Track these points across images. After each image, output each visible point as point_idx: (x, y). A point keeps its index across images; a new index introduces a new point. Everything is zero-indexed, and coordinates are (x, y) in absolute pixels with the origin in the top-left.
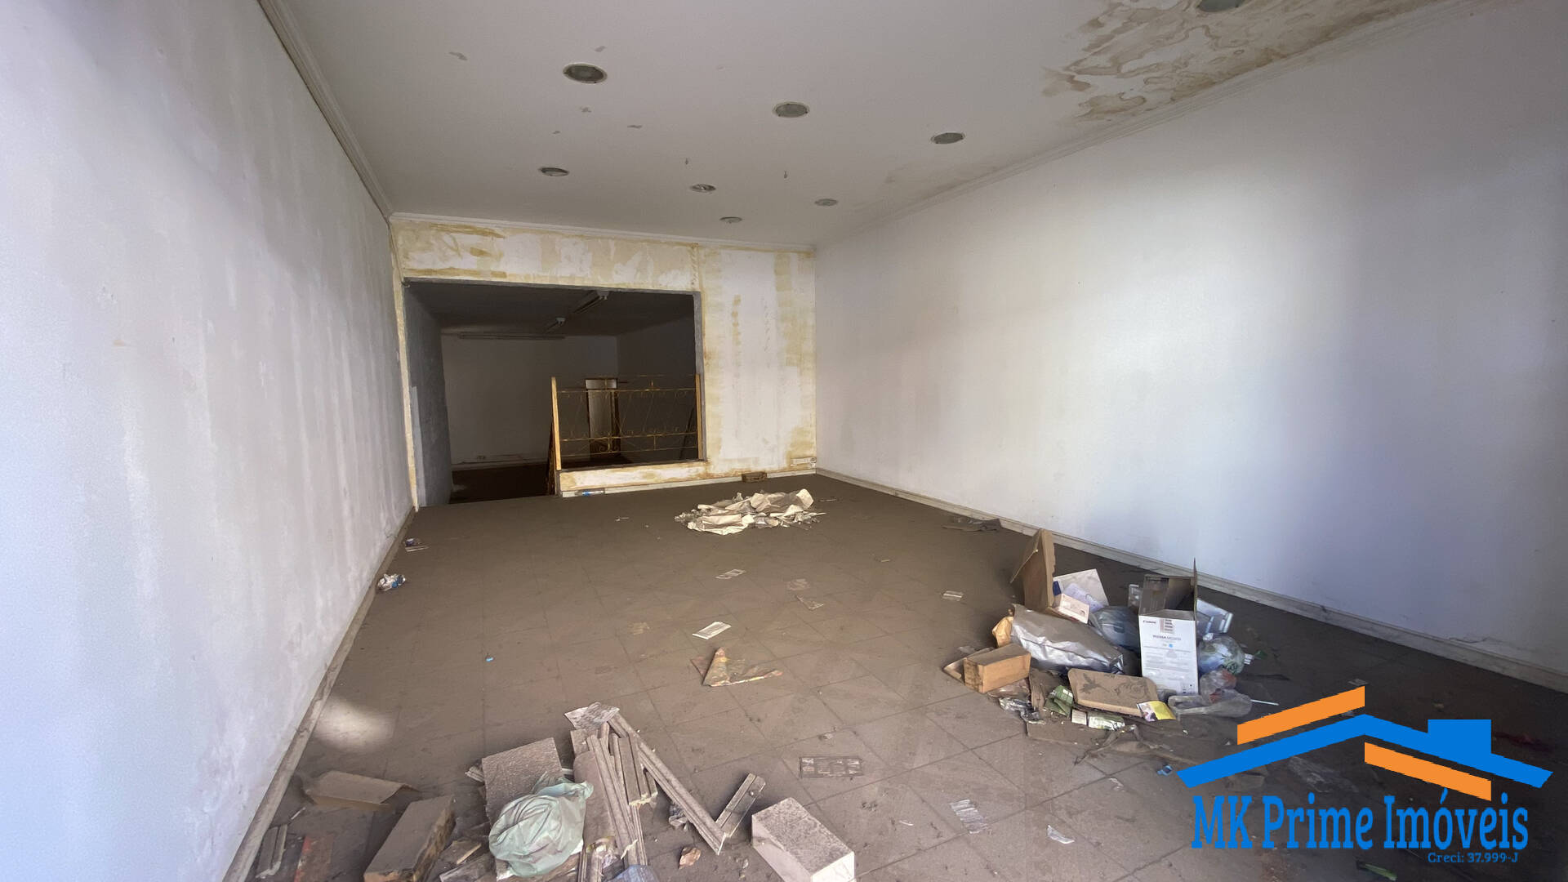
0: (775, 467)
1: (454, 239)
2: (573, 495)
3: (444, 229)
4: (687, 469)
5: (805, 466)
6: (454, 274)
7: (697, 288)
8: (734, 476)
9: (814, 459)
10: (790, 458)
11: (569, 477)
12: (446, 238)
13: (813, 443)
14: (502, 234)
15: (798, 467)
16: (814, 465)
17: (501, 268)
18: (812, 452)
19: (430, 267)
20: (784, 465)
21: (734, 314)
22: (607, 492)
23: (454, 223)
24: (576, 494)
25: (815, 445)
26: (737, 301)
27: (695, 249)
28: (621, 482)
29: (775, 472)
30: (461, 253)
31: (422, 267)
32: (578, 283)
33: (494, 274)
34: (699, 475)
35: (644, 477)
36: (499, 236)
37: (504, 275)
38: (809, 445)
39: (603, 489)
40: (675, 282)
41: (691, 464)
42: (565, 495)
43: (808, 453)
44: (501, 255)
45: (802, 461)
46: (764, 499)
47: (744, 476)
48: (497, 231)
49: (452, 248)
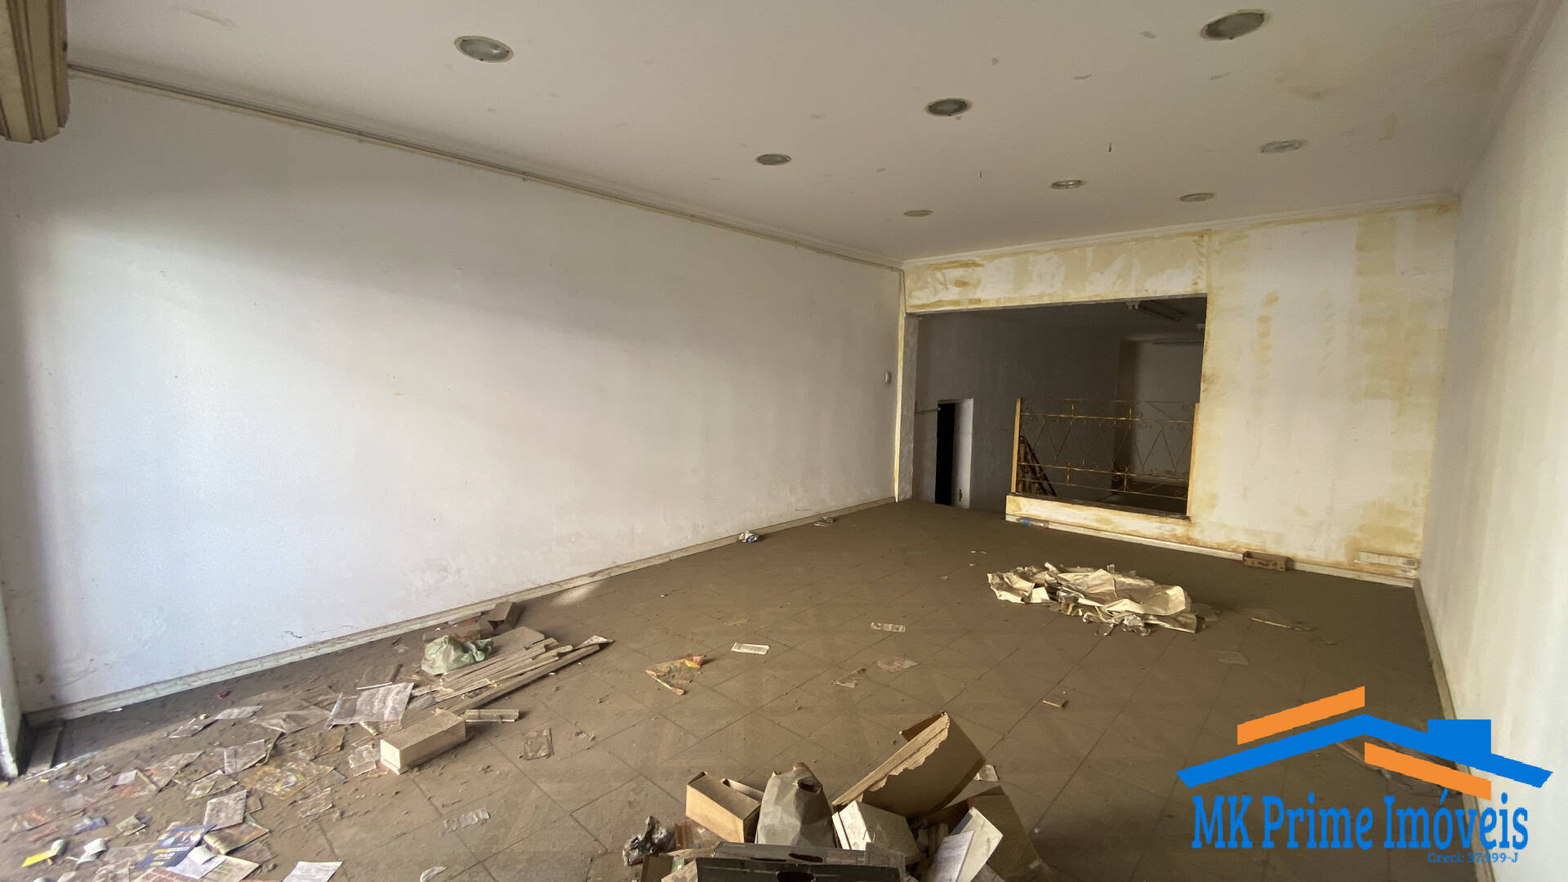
0: (1319, 555)
1: (944, 275)
2: (1014, 521)
3: (937, 267)
4: (1159, 524)
5: (1391, 570)
6: (943, 306)
7: (1202, 288)
8: (1234, 551)
9: (1411, 562)
10: (1355, 548)
12: (939, 275)
13: (1415, 535)
14: (981, 263)
15: (1372, 569)
16: (1412, 574)
17: (979, 294)
18: (1413, 549)
19: (925, 302)
20: (1339, 556)
21: (1264, 320)
22: (1050, 527)
23: (945, 261)
24: (1018, 520)
25: (1420, 538)
26: (1272, 300)
27: (1206, 238)
28: (1070, 520)
29: (1318, 564)
30: (949, 286)
31: (919, 303)
33: (971, 301)
34: (1175, 536)
35: (1098, 521)
36: (978, 265)
37: (979, 301)
38: (1407, 537)
39: (1046, 522)
40: (1172, 284)
41: (1164, 519)
42: (1008, 518)
43: (1400, 548)
44: (979, 282)
45: (1383, 560)
47: (1248, 555)
48: (978, 260)
49: (941, 283)
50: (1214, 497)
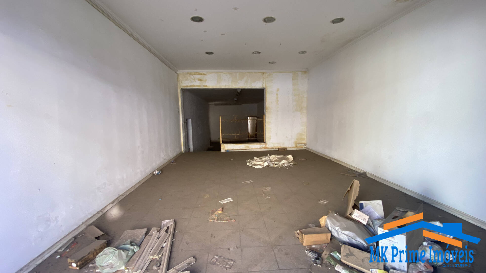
0: (290, 146)
1: (194, 76)
2: (224, 151)
3: (191, 74)
4: (260, 145)
5: (302, 146)
6: (194, 87)
7: (264, 86)
8: (275, 148)
9: (305, 144)
10: (296, 143)
11: (223, 146)
12: (192, 76)
13: (305, 139)
14: (206, 74)
15: (299, 147)
16: (305, 146)
17: (206, 84)
18: (304, 142)
19: (188, 85)
20: (294, 146)
21: (277, 94)
22: (234, 151)
23: (193, 72)
24: (225, 151)
25: (306, 139)
26: (278, 90)
27: (264, 74)
28: (238, 148)
29: (290, 148)
30: (196, 80)
31: (185, 85)
32: (227, 87)
33: (204, 86)
34: (263, 147)
35: (245, 147)
36: (205, 75)
37: (207, 86)
38: (304, 139)
39: (233, 150)
40: (257, 85)
41: (261, 144)
42: (222, 151)
43: (303, 142)
44: (206, 80)
45: (301, 145)
46: (275, 157)
47: (278, 149)
48: (205, 73)
49: (193, 79)
50: (270, 137)
